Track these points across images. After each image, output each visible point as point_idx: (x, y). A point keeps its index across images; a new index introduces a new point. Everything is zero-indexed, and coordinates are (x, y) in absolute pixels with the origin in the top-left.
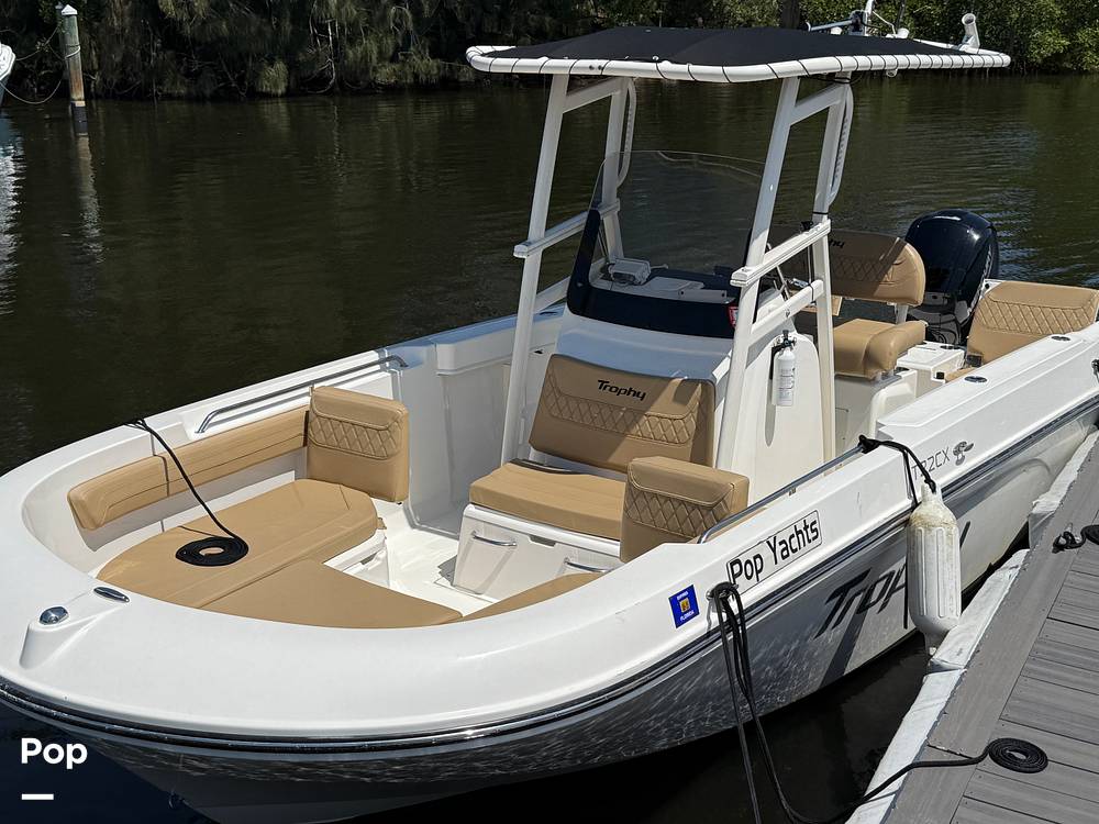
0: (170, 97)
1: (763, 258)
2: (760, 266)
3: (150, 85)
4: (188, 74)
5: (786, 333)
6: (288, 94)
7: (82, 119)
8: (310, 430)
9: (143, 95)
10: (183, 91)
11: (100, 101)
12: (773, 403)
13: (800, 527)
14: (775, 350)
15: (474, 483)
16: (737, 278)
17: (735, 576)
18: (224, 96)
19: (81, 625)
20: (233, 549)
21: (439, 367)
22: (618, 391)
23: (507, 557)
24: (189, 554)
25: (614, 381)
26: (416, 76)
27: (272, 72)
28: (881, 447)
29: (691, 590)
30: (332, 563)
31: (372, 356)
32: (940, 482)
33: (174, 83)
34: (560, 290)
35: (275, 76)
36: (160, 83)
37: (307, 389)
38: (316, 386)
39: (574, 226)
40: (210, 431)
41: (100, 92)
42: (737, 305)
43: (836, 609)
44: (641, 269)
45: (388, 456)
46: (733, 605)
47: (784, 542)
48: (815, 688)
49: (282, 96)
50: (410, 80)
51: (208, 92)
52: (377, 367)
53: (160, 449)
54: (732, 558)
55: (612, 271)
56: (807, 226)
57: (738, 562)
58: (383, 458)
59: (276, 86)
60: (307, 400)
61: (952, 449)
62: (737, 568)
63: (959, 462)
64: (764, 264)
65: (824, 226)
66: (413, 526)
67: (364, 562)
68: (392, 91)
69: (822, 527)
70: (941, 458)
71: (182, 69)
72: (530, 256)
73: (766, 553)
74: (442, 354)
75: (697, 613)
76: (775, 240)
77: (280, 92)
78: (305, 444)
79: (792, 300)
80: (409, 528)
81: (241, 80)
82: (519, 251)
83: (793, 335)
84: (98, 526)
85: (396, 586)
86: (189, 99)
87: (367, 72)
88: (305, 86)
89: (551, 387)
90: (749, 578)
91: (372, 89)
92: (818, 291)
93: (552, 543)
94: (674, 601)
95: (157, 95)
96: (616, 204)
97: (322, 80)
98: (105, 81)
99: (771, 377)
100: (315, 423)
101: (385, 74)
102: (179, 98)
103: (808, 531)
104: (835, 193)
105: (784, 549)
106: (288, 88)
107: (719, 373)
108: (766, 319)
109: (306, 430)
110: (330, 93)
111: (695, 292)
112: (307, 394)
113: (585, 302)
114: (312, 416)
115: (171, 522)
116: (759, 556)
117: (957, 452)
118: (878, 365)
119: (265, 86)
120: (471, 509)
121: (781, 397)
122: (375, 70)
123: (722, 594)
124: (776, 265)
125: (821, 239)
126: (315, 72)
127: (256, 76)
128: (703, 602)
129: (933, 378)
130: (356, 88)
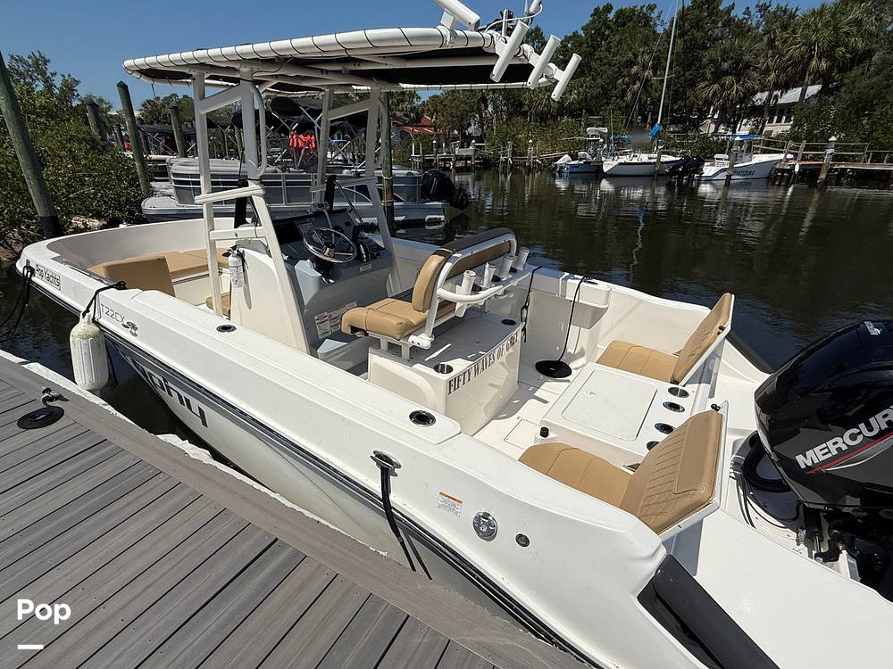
47: (49, 275)
69: (61, 285)
73: (44, 273)
79: (239, 229)
103: (56, 281)
116: (42, 271)
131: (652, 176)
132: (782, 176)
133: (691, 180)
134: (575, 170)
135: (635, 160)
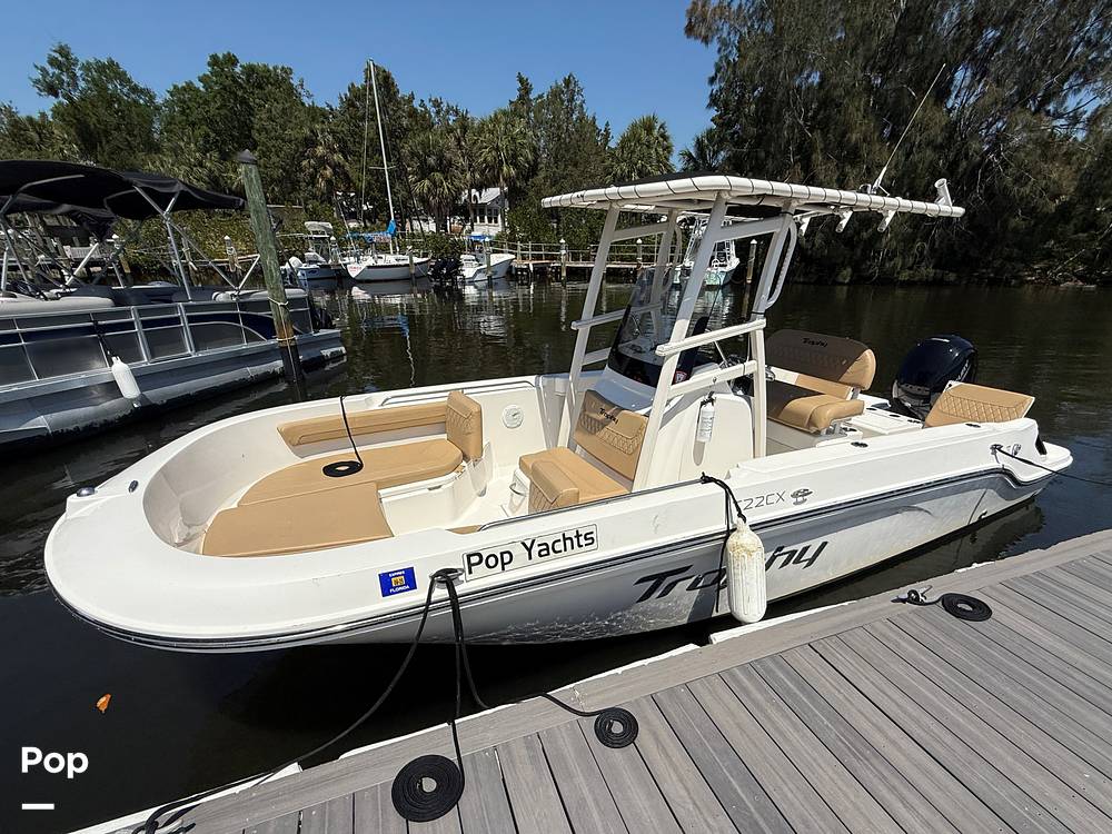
1: (683, 340)
2: (681, 345)
5: (712, 393)
6: (850, 283)
13: (571, 535)
14: (703, 403)
16: (661, 350)
17: (471, 565)
20: (353, 469)
22: (608, 417)
24: (330, 467)
25: (606, 409)
26: (921, 277)
27: (845, 272)
29: (410, 570)
35: (846, 274)
40: (387, 407)
43: (656, 588)
47: (545, 544)
49: (847, 284)
50: (917, 279)
57: (479, 554)
59: (845, 279)
61: (791, 493)
62: (475, 559)
63: (796, 503)
64: (685, 344)
65: (760, 322)
67: (430, 489)
68: (905, 285)
69: (601, 537)
70: (773, 497)
77: (846, 282)
81: (830, 276)
86: (804, 283)
87: (894, 274)
88: (859, 280)
90: (490, 567)
91: (894, 282)
94: (385, 577)
97: (870, 277)
99: (698, 421)
101: (904, 276)
103: (580, 539)
105: (544, 549)
106: (850, 280)
110: (873, 283)
114: (447, 407)
117: (796, 495)
118: (815, 425)
119: (840, 279)
121: (701, 435)
122: (898, 273)
123: (446, 577)
125: (758, 330)
126: (867, 273)
127: (837, 274)
128: (423, 580)
130: (887, 281)
131: (409, 279)
132: (522, 275)
133: (454, 282)
134: (314, 276)
135: (380, 263)
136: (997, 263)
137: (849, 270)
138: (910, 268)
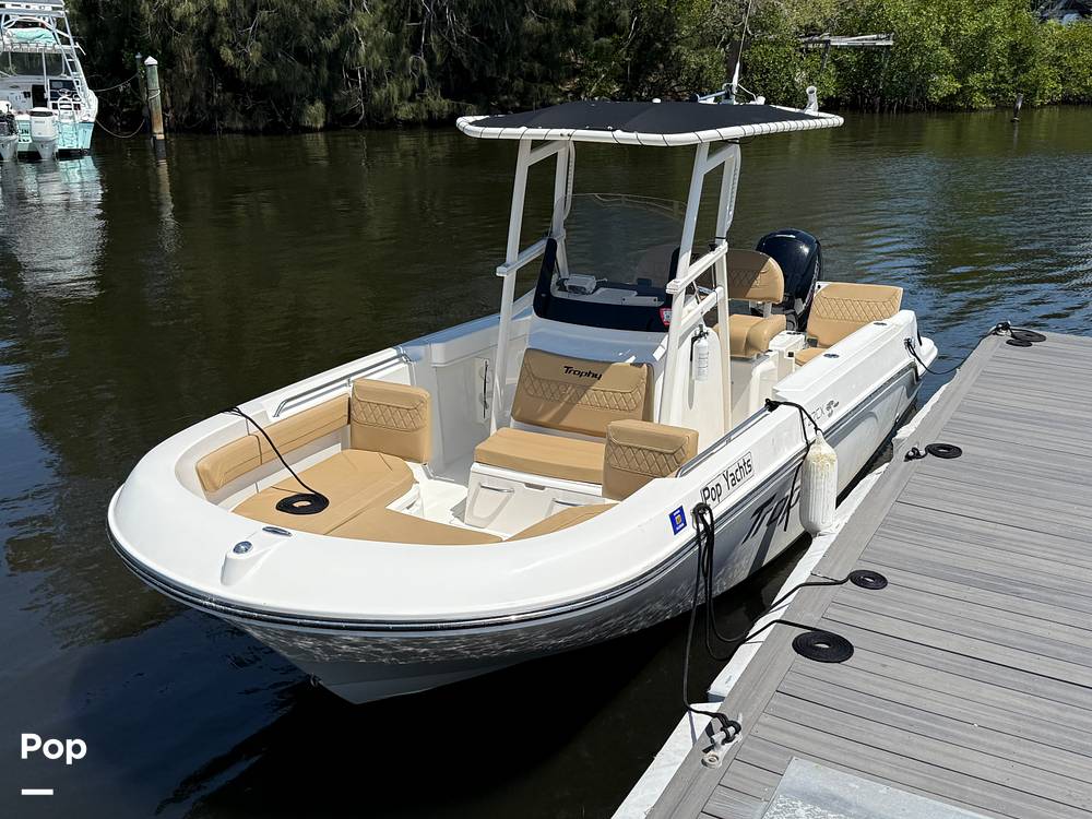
0: (229, 131)
1: (688, 271)
2: (686, 278)
3: (213, 121)
4: (243, 111)
5: (701, 326)
6: (326, 128)
7: (162, 149)
8: (352, 412)
9: (207, 129)
10: (241, 126)
11: (173, 134)
12: (693, 378)
13: (741, 464)
14: (694, 340)
15: (478, 447)
16: (671, 287)
17: (706, 499)
18: (274, 130)
19: (263, 553)
20: (318, 502)
21: (434, 360)
22: (580, 374)
23: (507, 500)
24: (286, 506)
25: (576, 366)
26: (430, 113)
27: (312, 110)
28: (782, 406)
29: (681, 509)
30: (393, 507)
31: (390, 352)
32: (824, 426)
33: (233, 119)
34: (529, 298)
35: (315, 113)
36: (221, 119)
37: (345, 381)
38: (352, 378)
39: (538, 249)
40: (283, 415)
41: (172, 126)
42: (671, 307)
43: (755, 523)
44: (589, 282)
45: (417, 429)
46: (707, 517)
47: (732, 474)
48: (745, 576)
49: (322, 130)
50: (425, 116)
51: (261, 127)
52: (397, 360)
53: (253, 429)
54: (703, 487)
55: (567, 284)
56: (713, 247)
57: (707, 489)
58: (413, 430)
59: (316, 121)
60: (348, 390)
61: (826, 406)
62: (707, 493)
63: (830, 415)
64: (689, 276)
65: (723, 247)
66: (430, 478)
67: (410, 506)
68: (410, 126)
69: (753, 463)
70: (819, 412)
71: (239, 108)
72: (507, 275)
73: (723, 482)
74: (436, 351)
75: (685, 525)
76: (695, 258)
77: (319, 126)
78: (349, 422)
79: (702, 304)
80: (426, 478)
81: (286, 117)
82: (500, 271)
83: (705, 329)
84: (217, 489)
85: (428, 517)
86: (246, 132)
87: (390, 110)
88: (339, 121)
89: (527, 373)
90: (714, 500)
91: (393, 124)
92: (719, 295)
93: (542, 488)
94: (672, 517)
95: (219, 129)
96: (563, 233)
97: (354, 116)
98: (176, 117)
99: (691, 359)
100: (357, 407)
101: (405, 111)
102: (237, 131)
103: (745, 466)
104: (730, 222)
105: (733, 479)
106: (325, 123)
107: (658, 354)
108: (687, 319)
109: (349, 412)
110: (359, 128)
111: (632, 299)
112: (345, 385)
113: (548, 307)
114: (354, 402)
115: (264, 484)
116: (718, 485)
117: (828, 408)
118: (756, 348)
119: (307, 121)
120: (476, 466)
121: (699, 373)
122: (396, 108)
123: (700, 510)
124: (693, 280)
125: (722, 258)
126: (348, 109)
127: (300, 113)
128: (689, 518)
129: (786, 356)
130: (381, 123)
136: (519, 84)
137: (319, 105)
138: (411, 99)
